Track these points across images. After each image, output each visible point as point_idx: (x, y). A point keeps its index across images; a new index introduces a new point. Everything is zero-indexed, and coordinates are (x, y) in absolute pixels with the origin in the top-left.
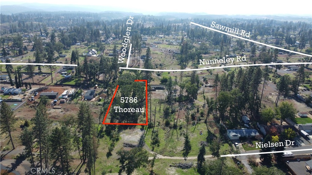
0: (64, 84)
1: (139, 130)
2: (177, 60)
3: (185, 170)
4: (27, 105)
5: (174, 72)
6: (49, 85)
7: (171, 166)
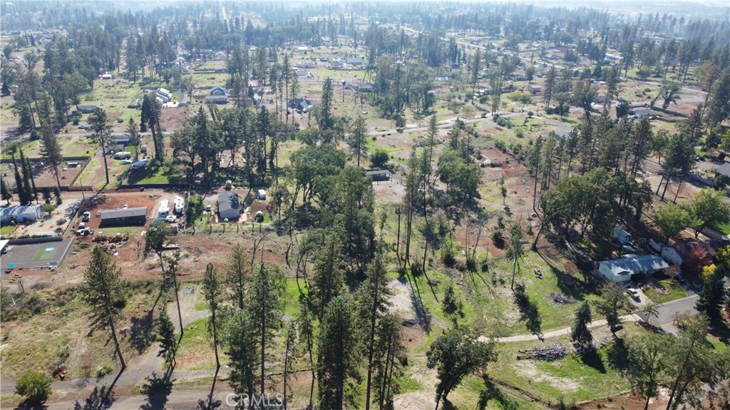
0: (139, 183)
1: (397, 282)
2: (373, 106)
3: (556, 364)
4: (82, 248)
5: (383, 136)
6: (102, 190)
7: (519, 358)
